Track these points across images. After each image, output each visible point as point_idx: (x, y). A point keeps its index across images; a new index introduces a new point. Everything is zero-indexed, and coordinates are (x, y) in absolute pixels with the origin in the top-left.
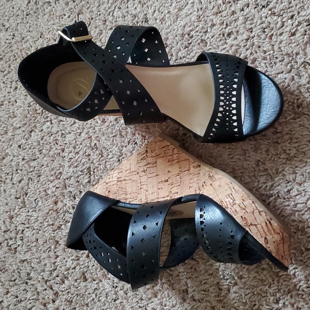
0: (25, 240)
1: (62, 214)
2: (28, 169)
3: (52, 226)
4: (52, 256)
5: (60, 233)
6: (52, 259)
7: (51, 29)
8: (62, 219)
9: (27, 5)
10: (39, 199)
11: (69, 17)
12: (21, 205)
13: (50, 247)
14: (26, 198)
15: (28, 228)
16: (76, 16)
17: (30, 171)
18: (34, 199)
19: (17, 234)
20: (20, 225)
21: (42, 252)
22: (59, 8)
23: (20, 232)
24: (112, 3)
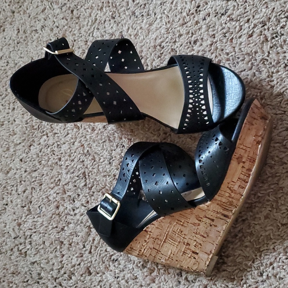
0: (34, 244)
1: (64, 217)
2: (30, 180)
3: (56, 229)
4: (58, 256)
5: (63, 234)
8: (65, 221)
9: (17, 35)
10: (43, 205)
12: (27, 212)
13: (56, 248)
14: (31, 206)
15: (35, 232)
17: (33, 181)
19: (26, 239)
20: (27, 231)
21: (49, 253)
22: (45, 34)
23: (28, 237)
24: (91, 26)
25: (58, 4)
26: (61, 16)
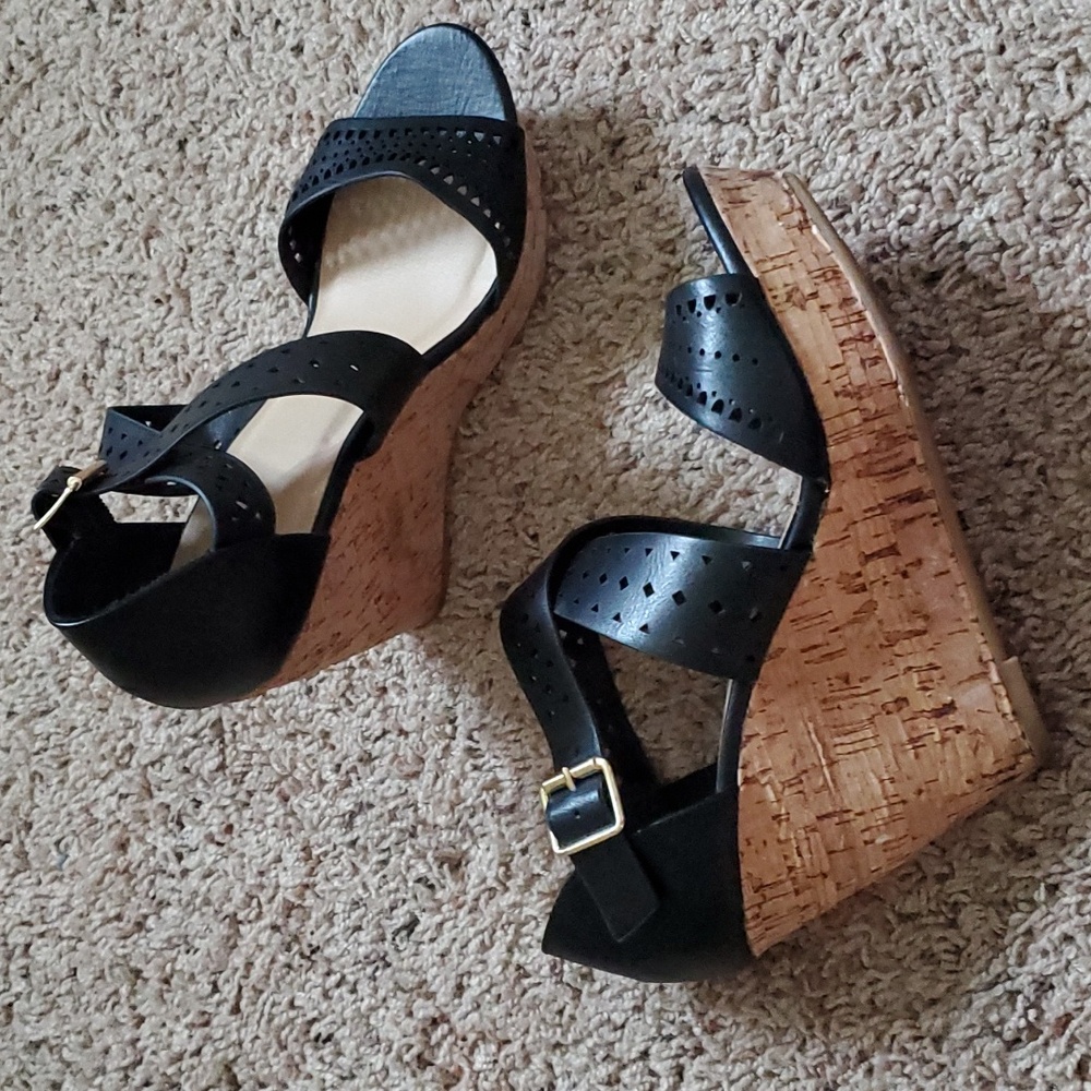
0: (37, 975)
1: (146, 882)
2: (28, 746)
3: (115, 923)
4: (123, 1020)
5: (142, 941)
6: (124, 1029)
7: (67, 292)
8: (147, 895)
10: (69, 839)
11: (119, 249)
12: (15, 862)
13: (116, 992)
14: (27, 841)
15: (42, 935)
16: (142, 246)
17: (35, 750)
18: (55, 838)
19: (9, 958)
20: (16, 929)
21: (91, 1009)
22: (87, 224)
23: (18, 952)
24: (249, 197)
25: (132, 118)
26: (143, 160)
